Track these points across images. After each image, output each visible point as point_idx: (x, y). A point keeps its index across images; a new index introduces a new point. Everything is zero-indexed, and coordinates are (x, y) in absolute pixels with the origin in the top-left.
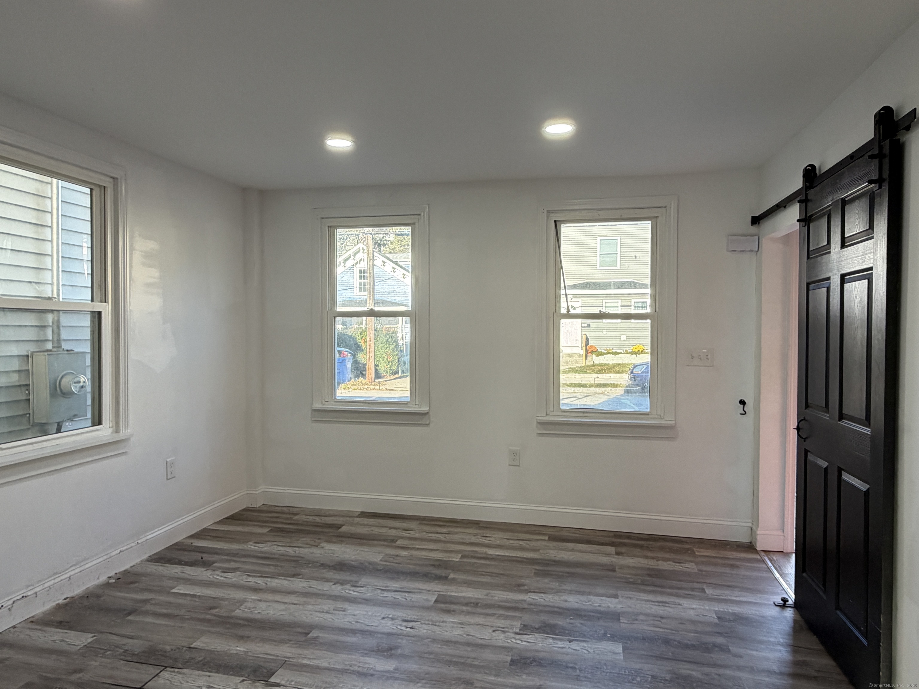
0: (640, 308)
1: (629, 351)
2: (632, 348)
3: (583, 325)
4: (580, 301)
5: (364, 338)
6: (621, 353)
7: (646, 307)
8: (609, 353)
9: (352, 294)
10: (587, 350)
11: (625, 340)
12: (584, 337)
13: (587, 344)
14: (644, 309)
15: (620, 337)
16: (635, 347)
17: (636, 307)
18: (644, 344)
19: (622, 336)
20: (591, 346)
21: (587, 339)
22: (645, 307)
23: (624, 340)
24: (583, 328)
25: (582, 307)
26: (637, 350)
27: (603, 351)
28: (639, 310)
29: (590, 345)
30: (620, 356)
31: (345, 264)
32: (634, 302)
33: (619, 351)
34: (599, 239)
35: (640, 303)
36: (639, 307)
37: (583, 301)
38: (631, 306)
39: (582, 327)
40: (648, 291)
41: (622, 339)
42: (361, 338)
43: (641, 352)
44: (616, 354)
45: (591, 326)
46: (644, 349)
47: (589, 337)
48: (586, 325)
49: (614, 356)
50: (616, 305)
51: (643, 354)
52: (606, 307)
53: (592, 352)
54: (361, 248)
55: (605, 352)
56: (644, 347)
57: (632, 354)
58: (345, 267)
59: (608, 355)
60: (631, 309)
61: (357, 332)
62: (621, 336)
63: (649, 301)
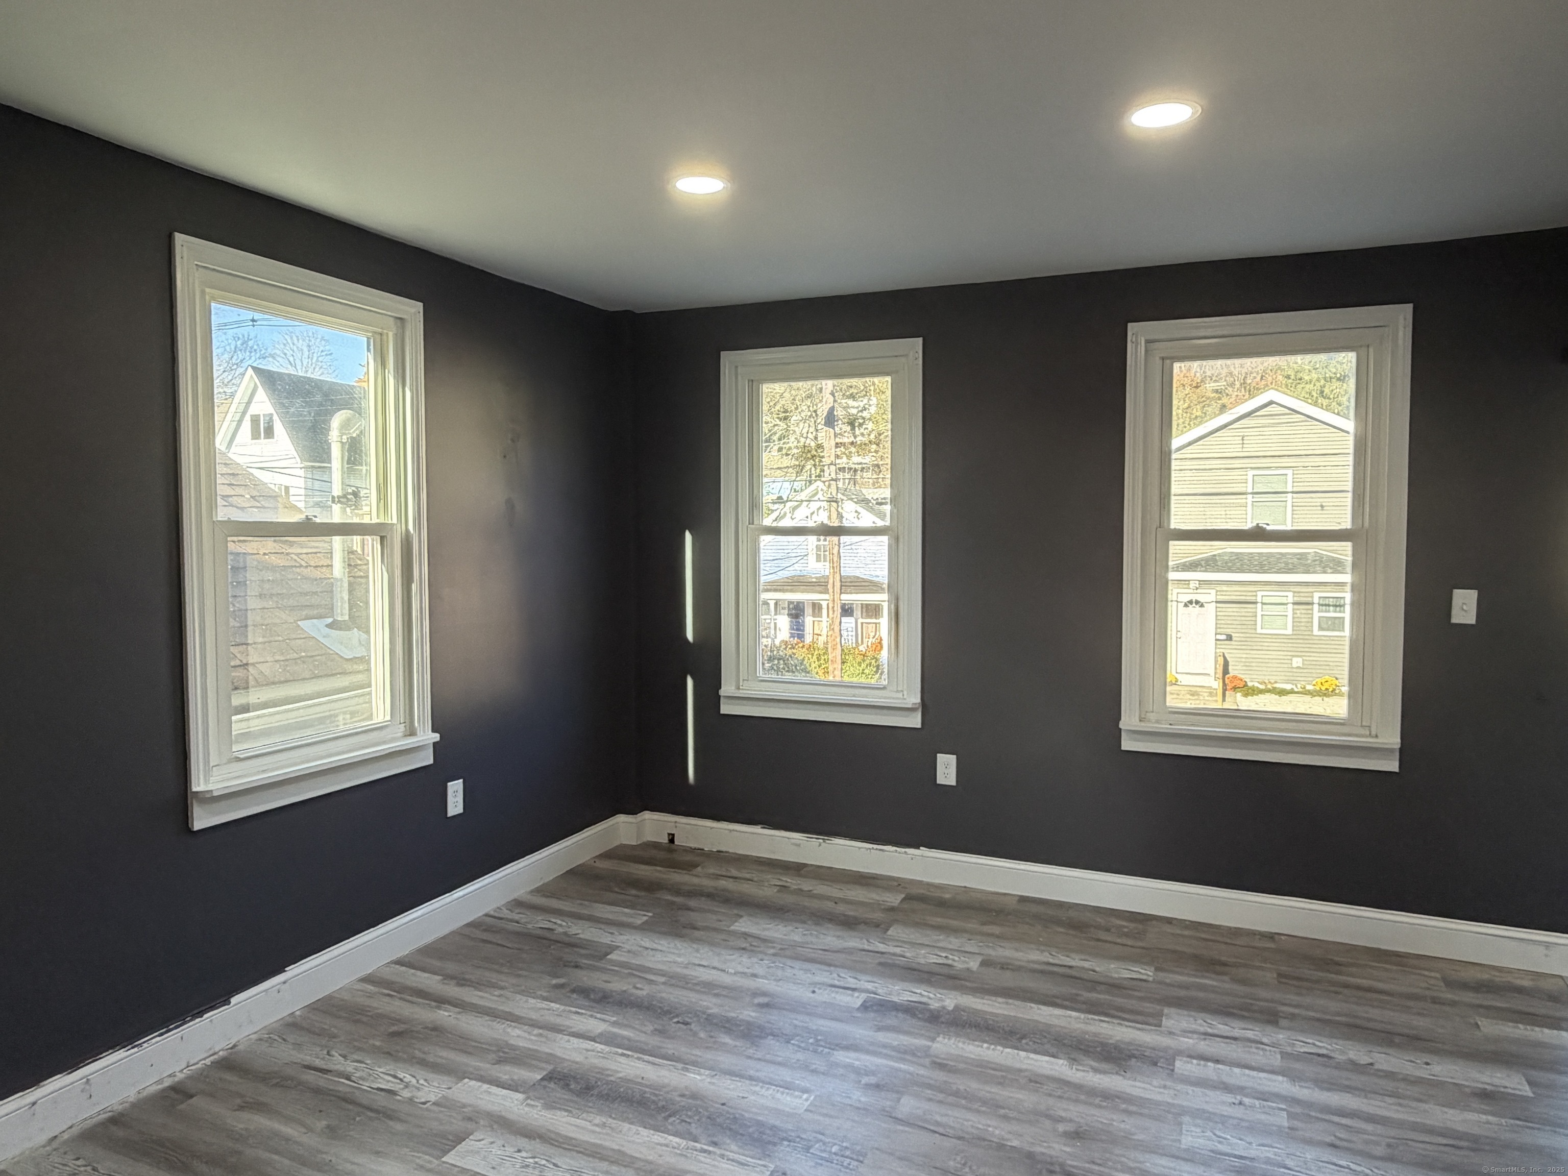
0: (1331, 608)
1: (1309, 687)
2: (1314, 683)
3: (1219, 637)
4: (1213, 592)
5: (823, 666)
6: (1292, 692)
7: (1343, 606)
8: (1269, 691)
9: (806, 565)
10: (1224, 684)
11: (1301, 666)
12: (1221, 660)
13: (1226, 671)
14: (1338, 609)
15: (1289, 661)
16: (1319, 680)
17: (1322, 605)
18: (1338, 676)
19: (1295, 659)
20: (1235, 677)
21: (1226, 664)
22: (1340, 606)
23: (1298, 668)
24: (1218, 642)
25: (1217, 602)
26: (1323, 689)
27: (1257, 685)
28: (1329, 611)
29: (1231, 674)
30: (1291, 697)
31: (793, 514)
32: (1320, 598)
33: (1288, 687)
34: (1251, 473)
35: (1331, 600)
36: (1329, 605)
37: (1218, 593)
38: (1312, 604)
39: (1217, 640)
40: (1347, 578)
41: (1295, 665)
42: (819, 666)
43: (1332, 691)
44: (1282, 693)
45: (1234, 639)
46: (1337, 686)
47: (1229, 659)
48: (1224, 637)
49: (1277, 697)
50: (1284, 600)
51: (1336, 695)
52: (1263, 604)
53: (1235, 688)
54: (819, 489)
55: (1262, 687)
56: (1337, 682)
57: (1315, 696)
58: (793, 519)
59: (1268, 695)
60: (1312, 610)
61: (813, 655)
62: (1291, 660)
63: (1348, 597)
